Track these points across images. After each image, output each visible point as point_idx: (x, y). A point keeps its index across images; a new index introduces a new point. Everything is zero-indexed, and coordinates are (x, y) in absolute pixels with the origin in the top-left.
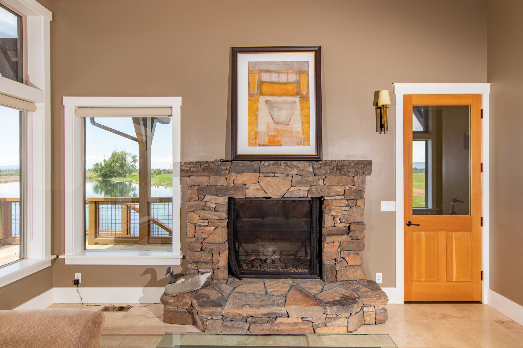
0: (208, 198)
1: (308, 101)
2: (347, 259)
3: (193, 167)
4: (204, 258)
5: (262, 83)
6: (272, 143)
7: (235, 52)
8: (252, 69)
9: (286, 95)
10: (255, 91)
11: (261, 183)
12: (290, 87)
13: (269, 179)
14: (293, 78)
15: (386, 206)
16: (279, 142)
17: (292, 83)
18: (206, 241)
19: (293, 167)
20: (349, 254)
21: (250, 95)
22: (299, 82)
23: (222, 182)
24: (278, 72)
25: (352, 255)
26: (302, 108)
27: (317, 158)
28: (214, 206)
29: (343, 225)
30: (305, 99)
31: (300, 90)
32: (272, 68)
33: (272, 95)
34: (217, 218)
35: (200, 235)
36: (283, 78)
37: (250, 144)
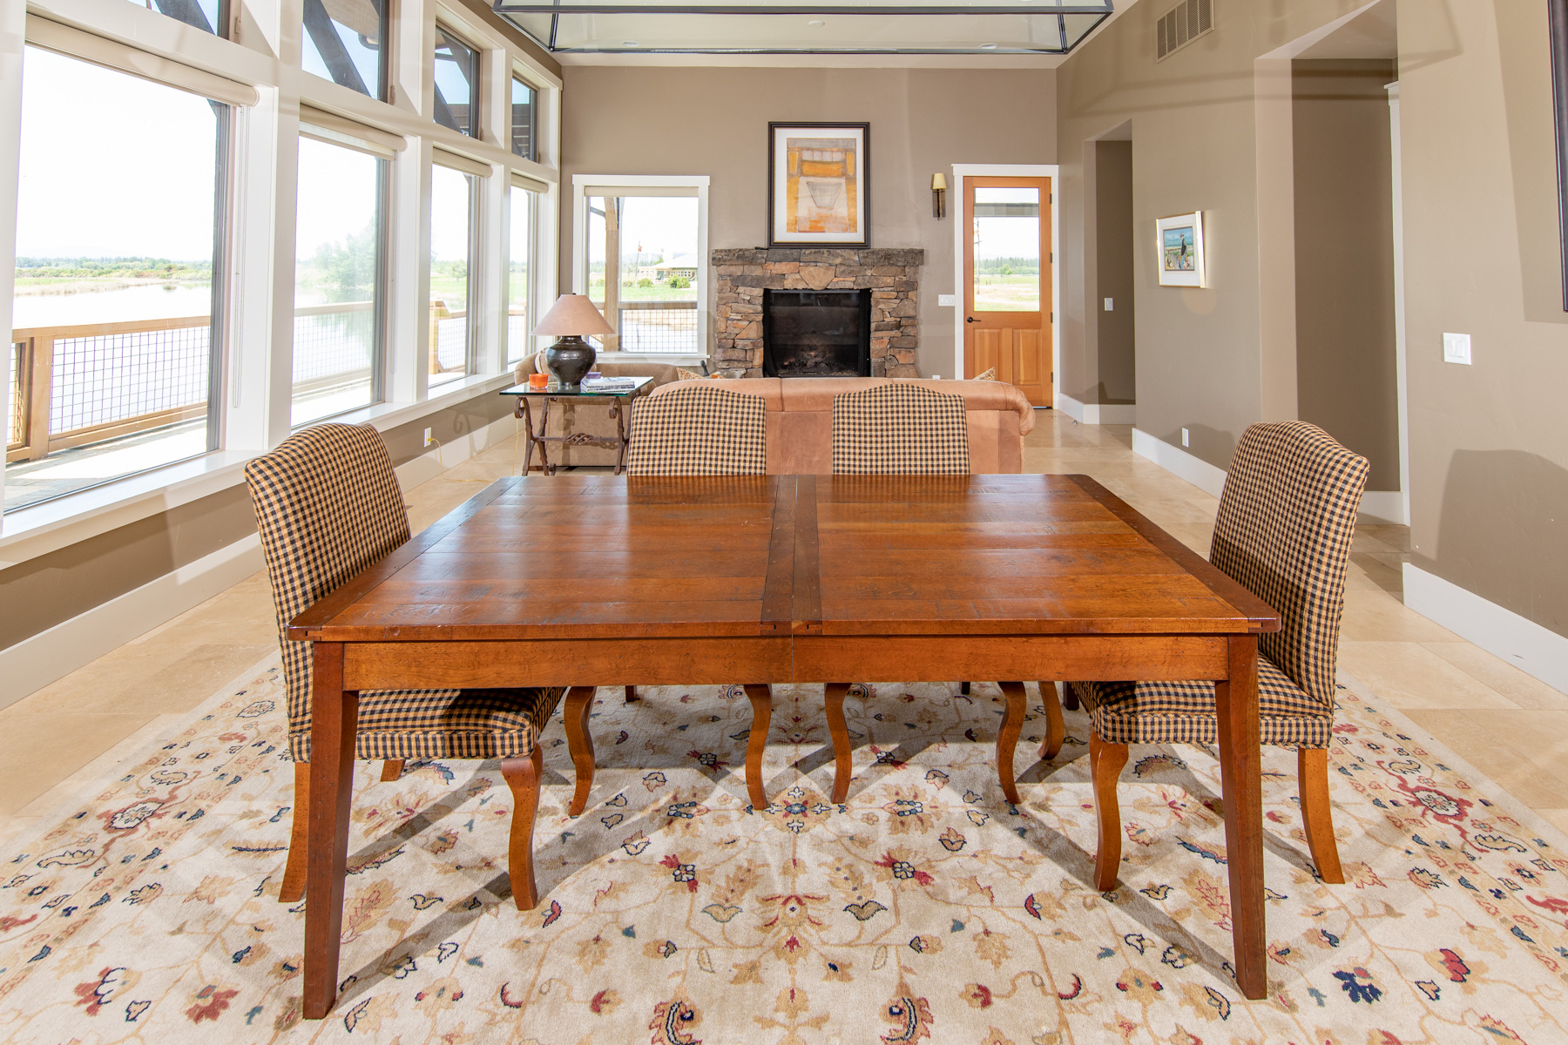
0: (741, 289)
1: (855, 183)
2: (897, 356)
5: (802, 162)
6: (815, 228)
7: (772, 126)
8: (792, 146)
9: (830, 176)
10: (795, 171)
11: (802, 274)
12: (835, 167)
13: (811, 269)
14: (838, 157)
15: (944, 300)
16: (822, 228)
17: (837, 162)
18: (738, 337)
19: (838, 256)
20: (900, 352)
21: (790, 175)
22: (844, 162)
23: (757, 271)
24: (821, 150)
25: (903, 353)
26: (848, 191)
27: (864, 246)
28: (748, 298)
29: (893, 319)
30: (851, 180)
31: (846, 171)
32: (814, 146)
33: (813, 176)
34: (752, 312)
35: (732, 330)
36: (827, 157)
37: (789, 230)
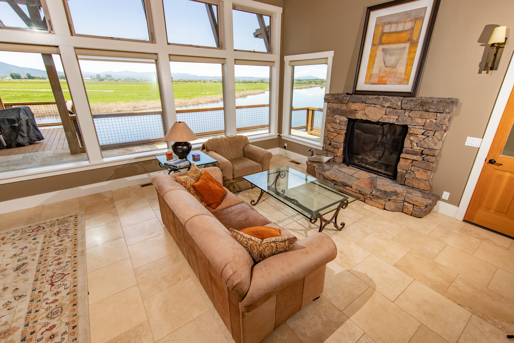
1: (416, 46)
2: (416, 173)
3: (330, 97)
4: (330, 149)
5: (383, 34)
6: (379, 83)
7: (369, 11)
8: (378, 23)
9: (399, 42)
10: (377, 41)
12: (404, 35)
13: (370, 108)
14: (408, 25)
15: (471, 142)
16: (385, 81)
17: (407, 31)
18: (332, 140)
19: (387, 101)
20: (418, 170)
21: (373, 45)
22: (412, 29)
23: (344, 107)
24: (397, 23)
25: (420, 171)
26: (410, 53)
27: (411, 95)
28: (338, 121)
29: (419, 148)
30: (414, 44)
31: (412, 37)
32: (394, 19)
33: (388, 44)
34: (339, 129)
35: (330, 137)
36: (400, 28)
37: (366, 83)
